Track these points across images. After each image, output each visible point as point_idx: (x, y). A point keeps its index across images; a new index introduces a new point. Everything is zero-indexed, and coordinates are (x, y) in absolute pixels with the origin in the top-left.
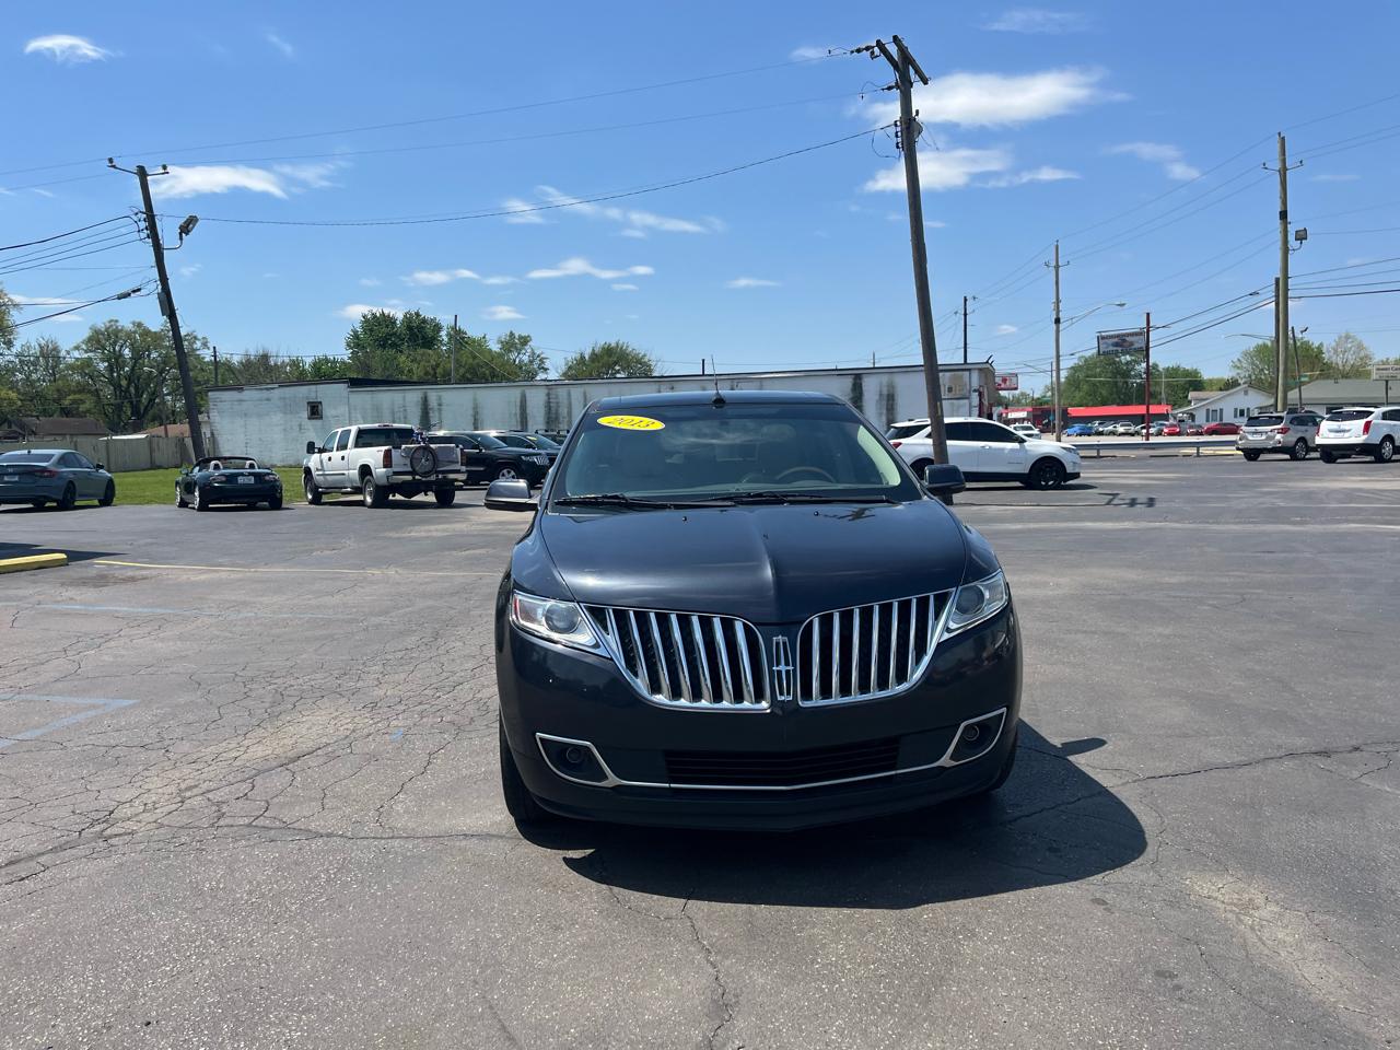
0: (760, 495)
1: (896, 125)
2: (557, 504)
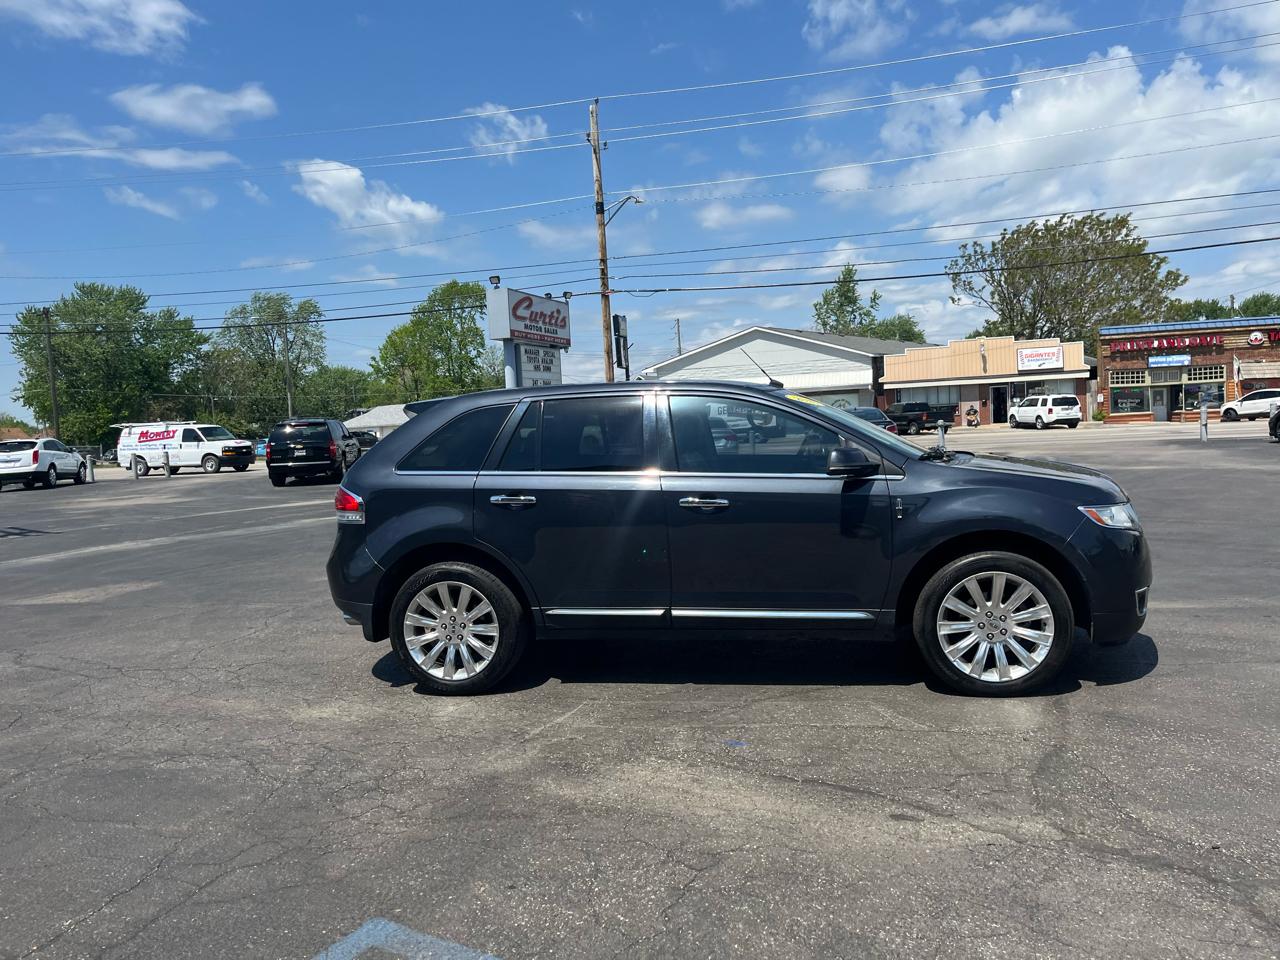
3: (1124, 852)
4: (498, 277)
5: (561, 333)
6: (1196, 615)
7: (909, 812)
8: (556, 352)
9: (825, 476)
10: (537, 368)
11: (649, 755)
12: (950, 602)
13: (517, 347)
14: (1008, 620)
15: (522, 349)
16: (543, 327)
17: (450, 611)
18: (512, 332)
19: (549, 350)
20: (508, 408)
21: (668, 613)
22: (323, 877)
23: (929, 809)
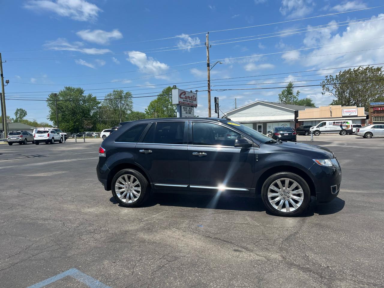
3: (298, 266)
4: (176, 86)
5: (194, 103)
6: (364, 195)
7: (240, 249)
8: (193, 108)
9: (234, 147)
10: (187, 113)
11: (174, 228)
12: (272, 187)
13: (181, 107)
14: (290, 193)
15: (182, 107)
16: (189, 101)
17: (128, 183)
18: (179, 102)
19: (191, 107)
20: (147, 124)
21: (189, 186)
22: (66, 256)
23: (247, 249)
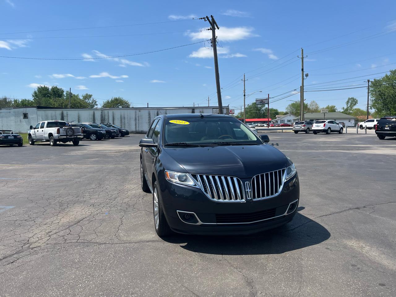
0: (223, 143)
1: (211, 40)
2: (165, 145)
